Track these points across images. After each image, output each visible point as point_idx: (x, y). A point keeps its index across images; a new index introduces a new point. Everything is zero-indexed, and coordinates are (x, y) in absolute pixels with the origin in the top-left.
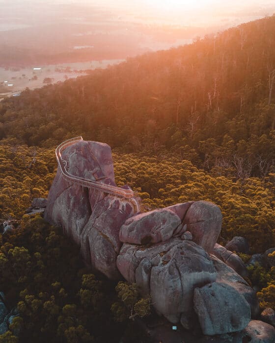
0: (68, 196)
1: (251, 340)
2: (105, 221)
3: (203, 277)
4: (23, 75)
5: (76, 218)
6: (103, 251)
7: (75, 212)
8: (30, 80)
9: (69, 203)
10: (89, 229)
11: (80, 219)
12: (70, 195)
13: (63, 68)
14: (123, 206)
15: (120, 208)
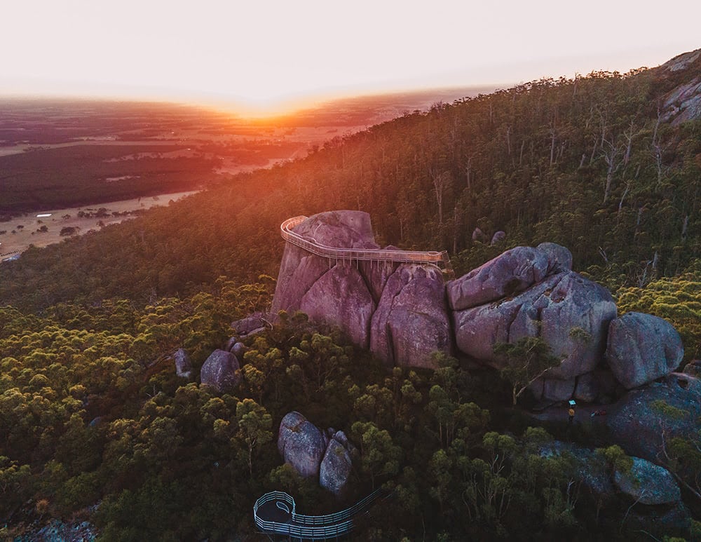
0: (334, 278)
1: (687, 383)
2: (415, 293)
3: (607, 311)
4: (19, 227)
5: (358, 305)
6: (430, 330)
7: (353, 297)
8: (33, 233)
9: (338, 289)
10: (387, 314)
11: (366, 304)
12: (337, 277)
13: (93, 212)
14: (431, 273)
15: (429, 276)
